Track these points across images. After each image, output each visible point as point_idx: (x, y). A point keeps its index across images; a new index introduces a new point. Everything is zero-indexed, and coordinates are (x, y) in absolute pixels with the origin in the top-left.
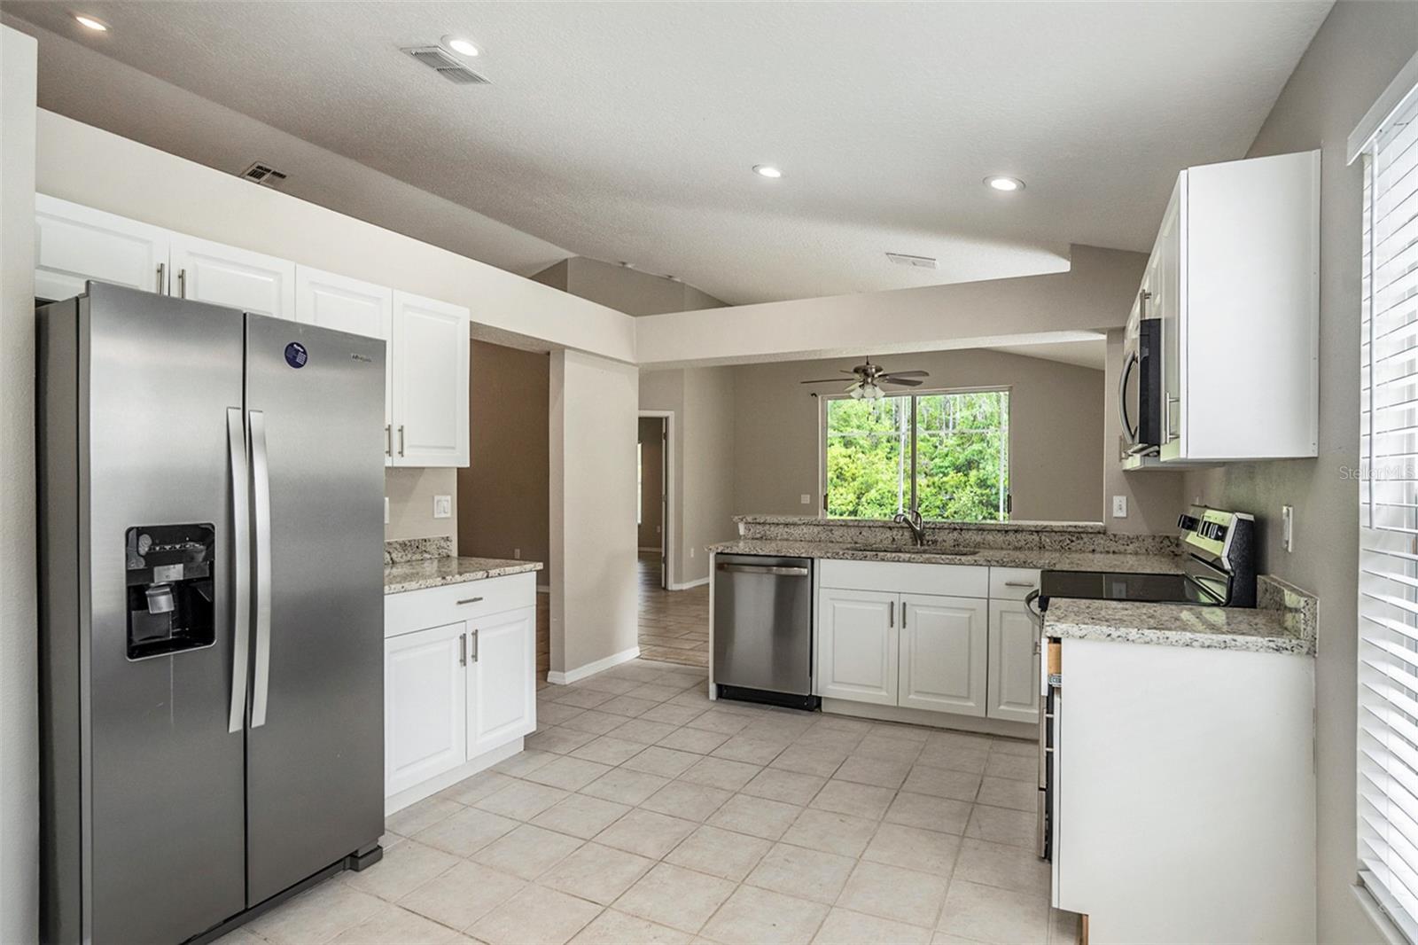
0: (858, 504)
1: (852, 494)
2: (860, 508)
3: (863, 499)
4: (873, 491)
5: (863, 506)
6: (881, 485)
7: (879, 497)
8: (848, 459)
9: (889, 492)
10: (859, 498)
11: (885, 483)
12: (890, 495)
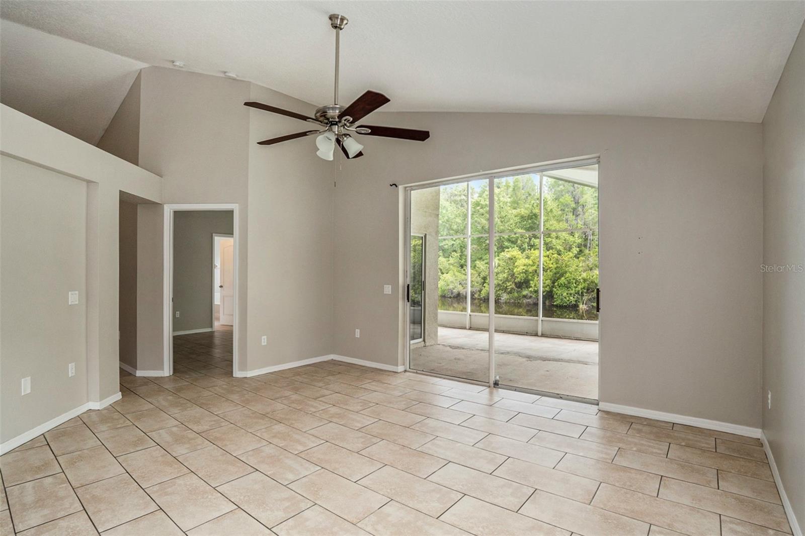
0: (553, 287)
1: (549, 281)
2: (554, 289)
3: (556, 284)
4: (563, 278)
5: (556, 288)
6: (568, 275)
7: (566, 283)
8: (547, 258)
9: (574, 279)
10: (554, 283)
11: (571, 274)
12: (574, 281)
